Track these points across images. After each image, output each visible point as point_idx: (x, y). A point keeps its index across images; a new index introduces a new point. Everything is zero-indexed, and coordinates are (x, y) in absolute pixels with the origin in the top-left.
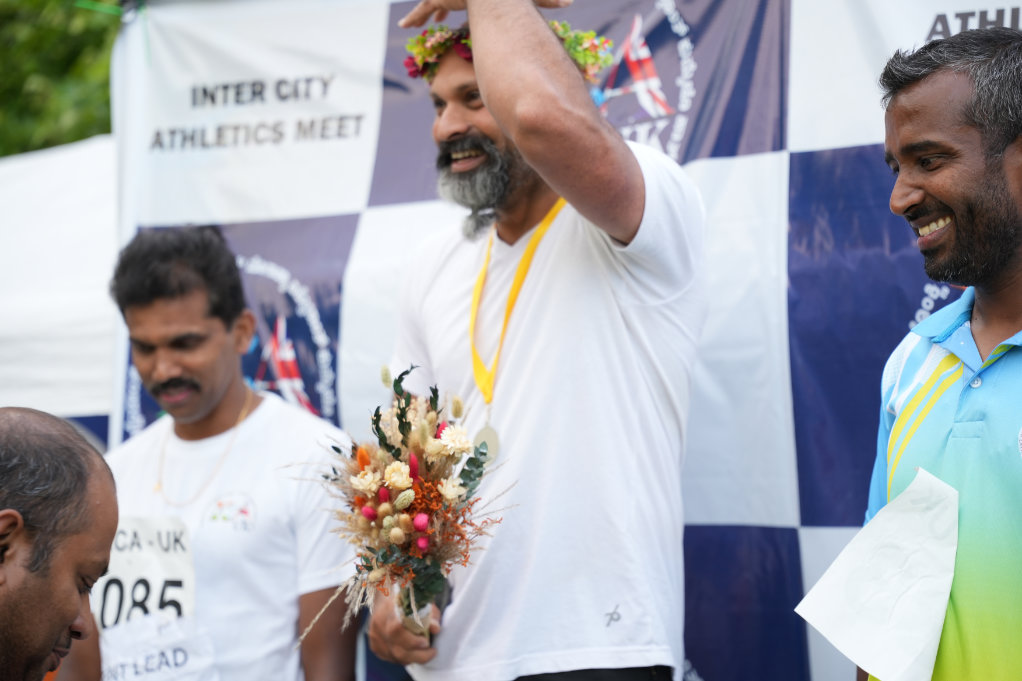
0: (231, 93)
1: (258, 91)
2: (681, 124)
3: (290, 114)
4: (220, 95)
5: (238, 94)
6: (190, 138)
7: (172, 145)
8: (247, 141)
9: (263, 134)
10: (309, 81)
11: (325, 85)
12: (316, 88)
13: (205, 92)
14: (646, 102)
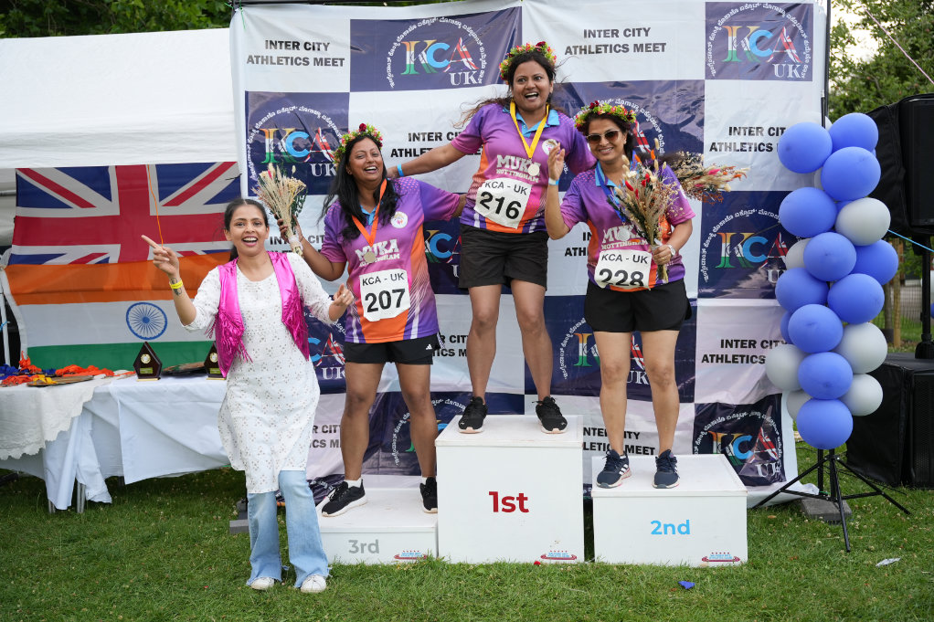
0: (283, 44)
1: (296, 45)
2: (482, 73)
3: (311, 55)
4: (278, 44)
5: (286, 46)
6: (266, 60)
7: (257, 63)
8: (292, 64)
9: (298, 61)
10: (319, 44)
11: (326, 47)
12: (322, 47)
13: (271, 42)
14: (467, 65)
